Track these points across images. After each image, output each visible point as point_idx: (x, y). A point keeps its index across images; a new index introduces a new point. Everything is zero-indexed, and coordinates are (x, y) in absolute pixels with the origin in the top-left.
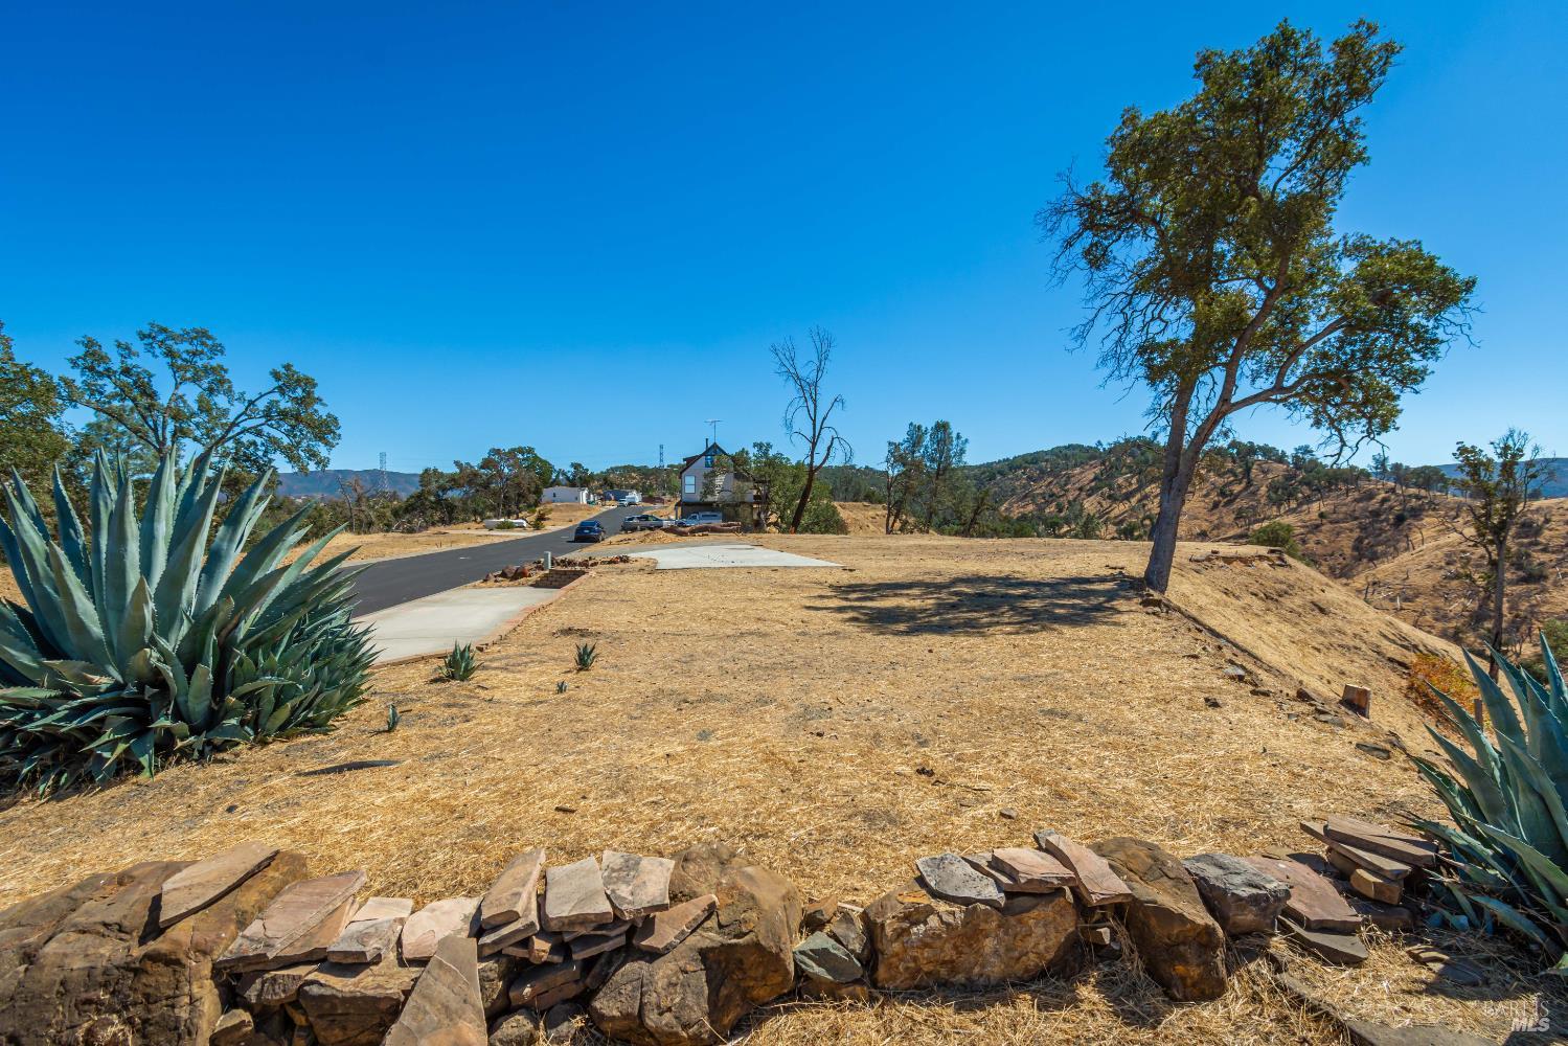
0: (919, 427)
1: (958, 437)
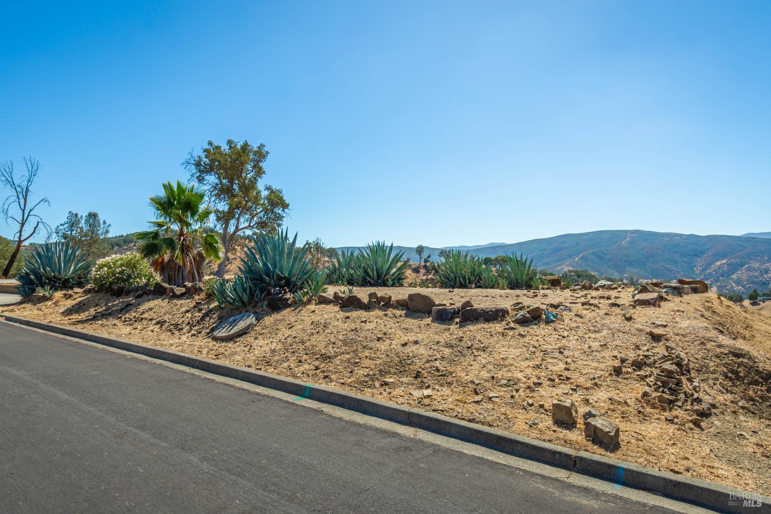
0: (76, 215)
1: (104, 222)
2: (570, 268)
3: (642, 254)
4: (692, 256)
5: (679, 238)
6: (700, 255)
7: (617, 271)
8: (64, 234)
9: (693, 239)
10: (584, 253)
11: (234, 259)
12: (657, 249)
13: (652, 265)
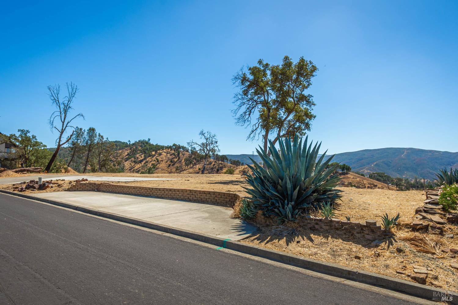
0: (81, 129)
1: (99, 135)
2: (368, 171)
3: (414, 163)
4: (447, 165)
5: (438, 154)
6: (452, 164)
7: (398, 173)
8: (72, 142)
9: (446, 154)
10: (377, 162)
11: (161, 161)
12: (424, 160)
13: (421, 170)
